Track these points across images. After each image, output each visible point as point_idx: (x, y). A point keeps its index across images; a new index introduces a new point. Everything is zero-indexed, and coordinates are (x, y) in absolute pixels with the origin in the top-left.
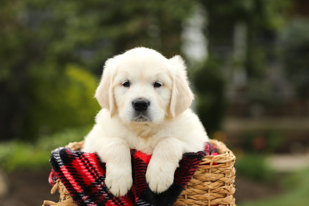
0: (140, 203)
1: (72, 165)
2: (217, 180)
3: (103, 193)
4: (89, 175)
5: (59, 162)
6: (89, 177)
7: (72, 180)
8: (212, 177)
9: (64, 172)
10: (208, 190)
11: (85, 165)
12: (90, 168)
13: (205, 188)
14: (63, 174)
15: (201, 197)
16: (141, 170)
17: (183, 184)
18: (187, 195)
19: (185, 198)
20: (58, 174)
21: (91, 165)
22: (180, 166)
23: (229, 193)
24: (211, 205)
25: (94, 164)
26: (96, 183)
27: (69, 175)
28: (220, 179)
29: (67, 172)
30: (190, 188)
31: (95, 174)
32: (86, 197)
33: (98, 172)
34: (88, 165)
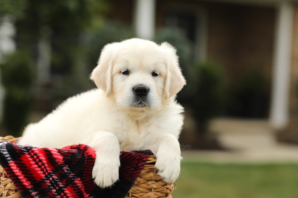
1: (21, 160)
2: (160, 180)
3: (52, 189)
4: (39, 171)
5: (7, 157)
6: (39, 172)
7: (21, 176)
9: (12, 168)
10: (152, 189)
11: (34, 160)
13: (150, 186)
14: (12, 170)
20: (6, 169)
21: (41, 161)
23: (171, 192)
25: (43, 160)
26: (46, 178)
27: (18, 171)
29: (15, 168)
30: (135, 187)
31: (45, 170)
32: (36, 193)
33: (47, 168)
34: (37, 160)
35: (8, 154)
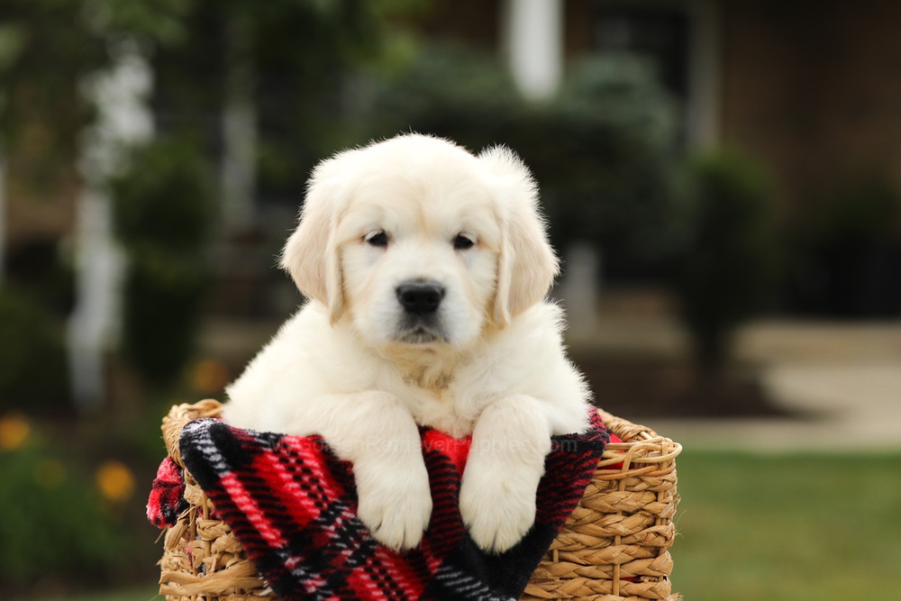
0: (447, 576)
1: (254, 471)
2: (637, 511)
3: (342, 549)
4: (303, 498)
5: (216, 463)
6: (306, 503)
7: (255, 513)
8: (628, 503)
9: (231, 491)
10: (614, 537)
11: (290, 469)
12: (306, 479)
13: (609, 531)
14: (229, 496)
15: (598, 556)
16: (448, 483)
17: (556, 523)
18: (559, 551)
19: (552, 560)
20: (214, 495)
21: (307, 470)
22: (546, 474)
23: (667, 544)
24: (621, 579)
25: (315, 468)
26: (324, 519)
27: (245, 499)
28: (645, 508)
29: (238, 491)
30: (568, 533)
31: (320, 496)
32: (297, 560)
33: (327, 491)
34: (298, 469)
35: (218, 453)
